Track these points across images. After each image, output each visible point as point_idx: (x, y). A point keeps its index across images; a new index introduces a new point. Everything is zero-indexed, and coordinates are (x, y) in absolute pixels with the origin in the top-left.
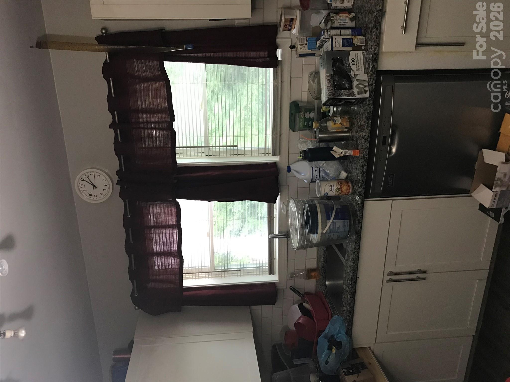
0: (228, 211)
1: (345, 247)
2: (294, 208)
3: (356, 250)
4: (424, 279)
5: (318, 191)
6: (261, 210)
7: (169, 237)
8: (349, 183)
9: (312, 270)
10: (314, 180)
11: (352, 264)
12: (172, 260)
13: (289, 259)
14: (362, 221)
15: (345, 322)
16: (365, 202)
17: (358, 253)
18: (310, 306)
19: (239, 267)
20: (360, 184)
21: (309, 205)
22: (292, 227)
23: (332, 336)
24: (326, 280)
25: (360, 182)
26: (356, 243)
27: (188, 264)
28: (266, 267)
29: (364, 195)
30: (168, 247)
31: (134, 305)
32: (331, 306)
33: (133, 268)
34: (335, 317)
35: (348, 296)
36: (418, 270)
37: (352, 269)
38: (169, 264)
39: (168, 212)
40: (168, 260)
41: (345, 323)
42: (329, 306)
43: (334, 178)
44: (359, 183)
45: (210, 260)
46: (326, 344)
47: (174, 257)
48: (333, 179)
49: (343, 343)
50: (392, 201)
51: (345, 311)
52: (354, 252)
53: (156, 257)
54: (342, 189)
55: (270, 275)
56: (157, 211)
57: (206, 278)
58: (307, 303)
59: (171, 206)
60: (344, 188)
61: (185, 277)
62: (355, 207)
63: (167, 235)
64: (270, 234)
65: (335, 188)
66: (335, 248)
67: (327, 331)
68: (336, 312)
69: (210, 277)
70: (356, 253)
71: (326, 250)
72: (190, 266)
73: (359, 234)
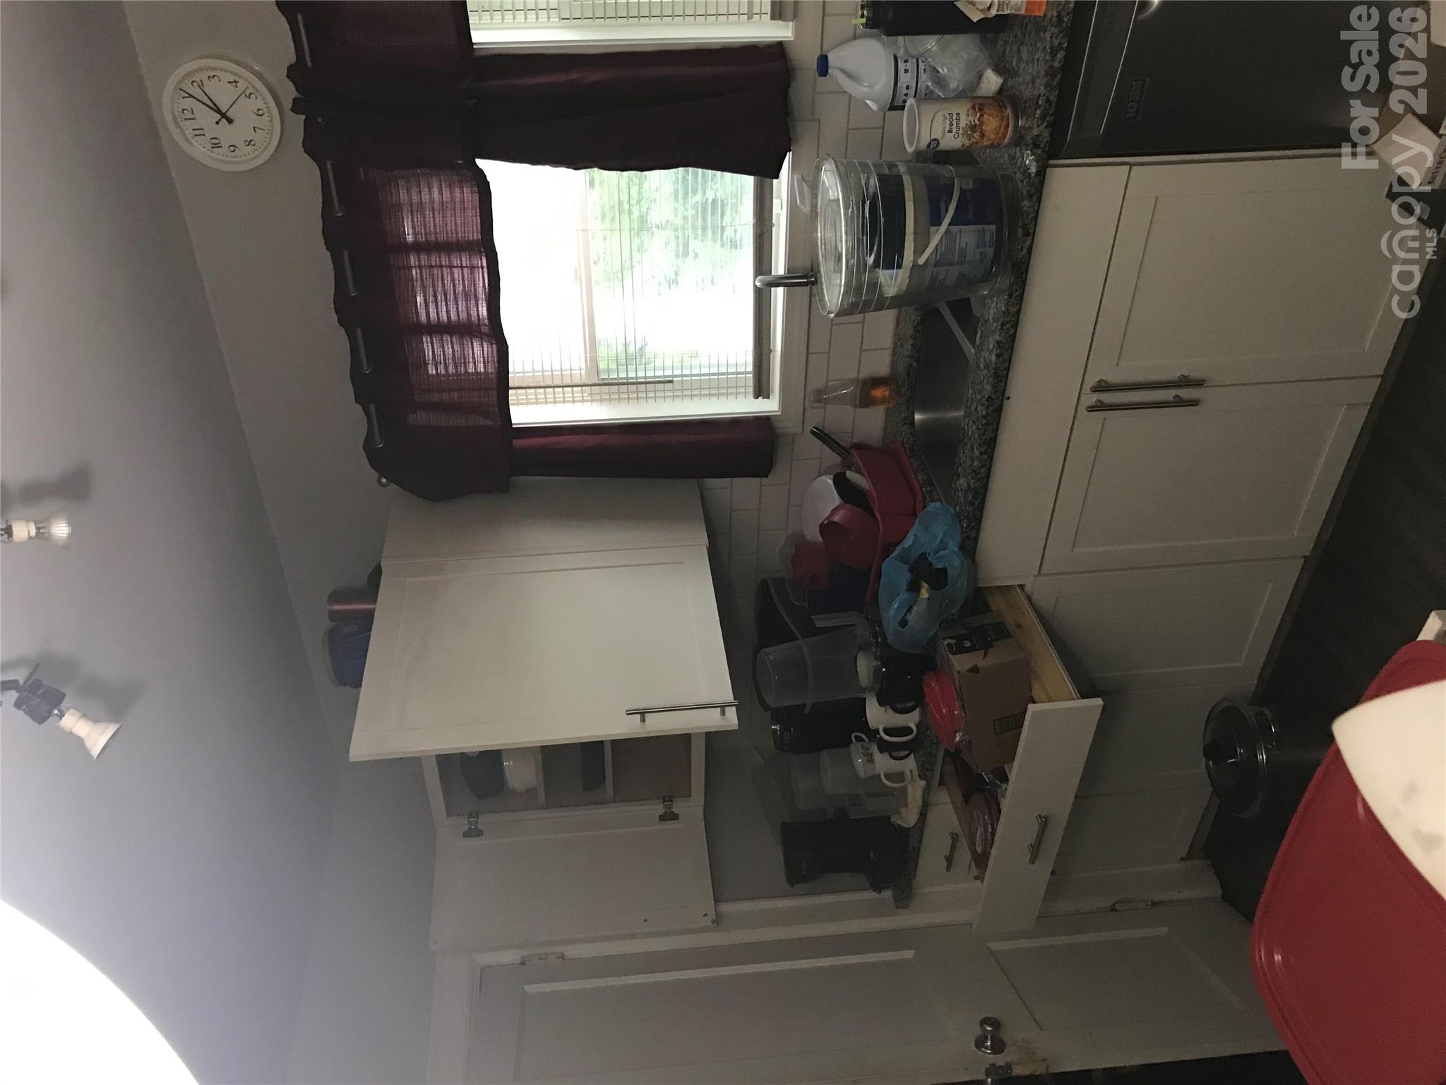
0: (636, 220)
1: (976, 311)
2: (835, 188)
3: (1008, 319)
4: (1194, 403)
5: (911, 133)
6: (733, 219)
7: (460, 279)
8: (1006, 108)
9: (876, 382)
10: (898, 103)
11: (993, 358)
12: (475, 349)
13: (810, 351)
14: (1035, 229)
15: (959, 518)
16: (1048, 170)
17: (1015, 326)
18: (866, 480)
19: (668, 373)
20: (1038, 112)
21: (882, 178)
22: (825, 249)
23: (923, 557)
24: (913, 408)
25: (1040, 102)
26: (1010, 296)
27: (523, 362)
28: (746, 373)
29: (1048, 145)
30: (460, 309)
31: (377, 473)
32: (925, 477)
33: (365, 369)
34: (934, 506)
35: (974, 449)
36: (1179, 378)
37: (993, 373)
38: (467, 360)
39: (453, 201)
40: (464, 348)
41: (960, 522)
42: (919, 478)
43: (960, 92)
44: (1037, 106)
45: (586, 353)
46: (905, 577)
47: (481, 337)
48: (960, 96)
49: (950, 573)
50: (1131, 168)
51: (961, 490)
52: (1003, 324)
53: (429, 339)
54: (984, 127)
55: (756, 397)
56: (421, 199)
57: (575, 404)
58: (859, 472)
59: (462, 182)
60: (991, 124)
61: (515, 398)
62: (1017, 185)
63: (457, 272)
64: (760, 275)
65: (963, 124)
66: (947, 313)
67: (908, 542)
68: (935, 493)
69: (587, 401)
70: (1008, 325)
71: (921, 323)
72: (528, 368)
73: (1020, 271)
